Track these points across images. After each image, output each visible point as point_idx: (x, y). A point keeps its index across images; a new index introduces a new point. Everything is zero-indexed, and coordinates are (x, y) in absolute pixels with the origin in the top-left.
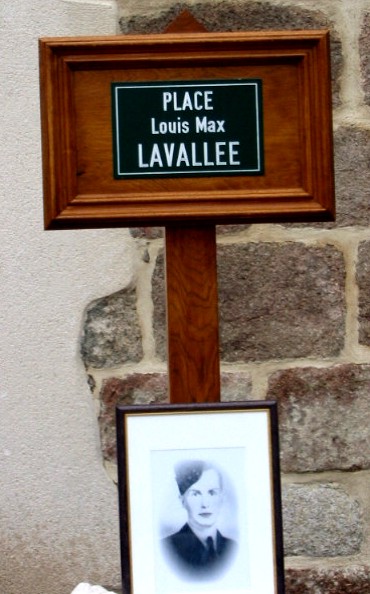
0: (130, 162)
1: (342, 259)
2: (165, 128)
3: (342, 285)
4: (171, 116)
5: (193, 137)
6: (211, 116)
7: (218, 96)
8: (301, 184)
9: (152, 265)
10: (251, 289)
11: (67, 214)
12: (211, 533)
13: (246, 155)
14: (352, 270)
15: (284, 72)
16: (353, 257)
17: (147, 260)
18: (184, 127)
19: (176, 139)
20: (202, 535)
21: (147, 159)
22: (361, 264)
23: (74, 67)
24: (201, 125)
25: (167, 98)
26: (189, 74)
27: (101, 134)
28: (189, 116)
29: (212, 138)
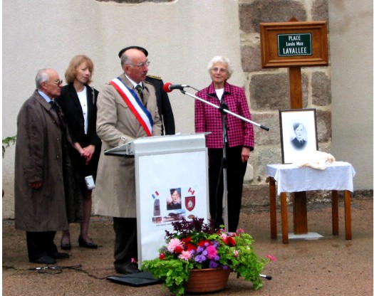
0: (282, 53)
1: (307, 78)
2: (289, 44)
3: (307, 86)
4: (291, 42)
5: (296, 47)
6: (300, 42)
7: (302, 37)
8: (321, 57)
9: (250, 81)
10: (280, 88)
11: (268, 65)
12: (301, 139)
13: (308, 51)
14: (310, 81)
15: (316, 31)
16: (310, 77)
17: (248, 79)
18: (293, 44)
19: (292, 47)
20: (299, 140)
21: (285, 51)
22: (312, 80)
23: (269, 30)
24: (298, 44)
25: (290, 38)
26: (295, 32)
27: (275, 46)
28: (295, 42)
29: (300, 47)
